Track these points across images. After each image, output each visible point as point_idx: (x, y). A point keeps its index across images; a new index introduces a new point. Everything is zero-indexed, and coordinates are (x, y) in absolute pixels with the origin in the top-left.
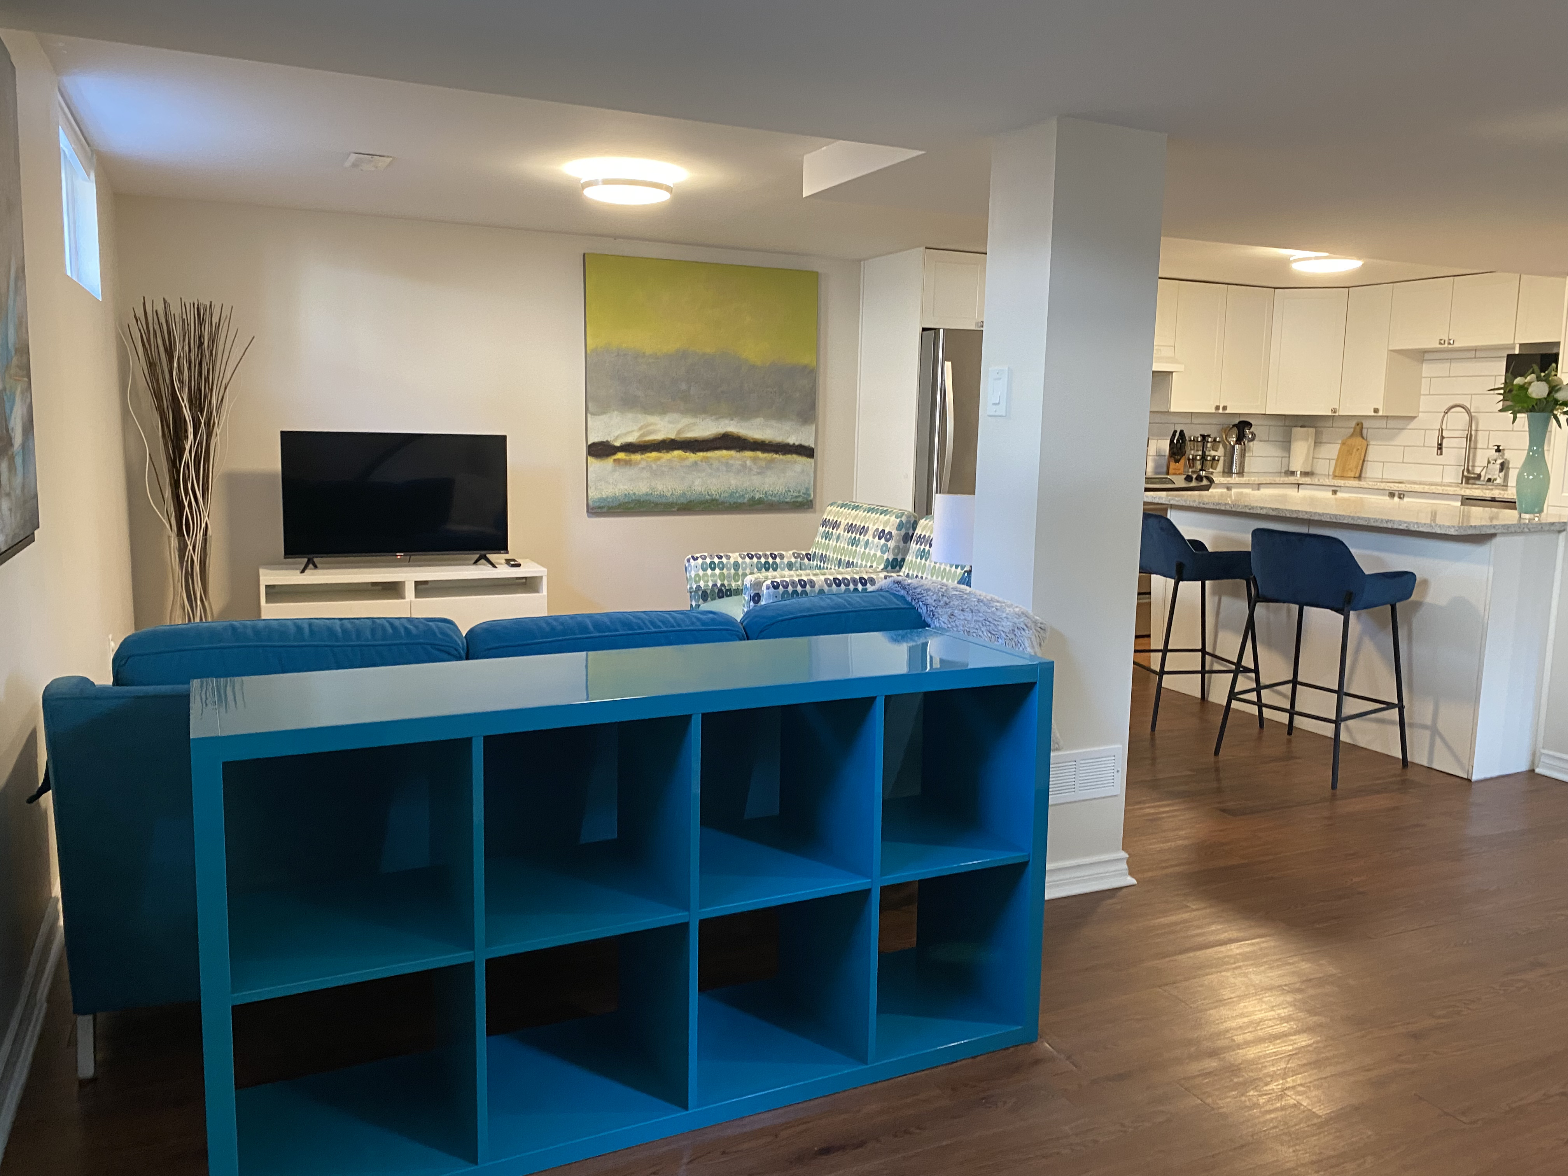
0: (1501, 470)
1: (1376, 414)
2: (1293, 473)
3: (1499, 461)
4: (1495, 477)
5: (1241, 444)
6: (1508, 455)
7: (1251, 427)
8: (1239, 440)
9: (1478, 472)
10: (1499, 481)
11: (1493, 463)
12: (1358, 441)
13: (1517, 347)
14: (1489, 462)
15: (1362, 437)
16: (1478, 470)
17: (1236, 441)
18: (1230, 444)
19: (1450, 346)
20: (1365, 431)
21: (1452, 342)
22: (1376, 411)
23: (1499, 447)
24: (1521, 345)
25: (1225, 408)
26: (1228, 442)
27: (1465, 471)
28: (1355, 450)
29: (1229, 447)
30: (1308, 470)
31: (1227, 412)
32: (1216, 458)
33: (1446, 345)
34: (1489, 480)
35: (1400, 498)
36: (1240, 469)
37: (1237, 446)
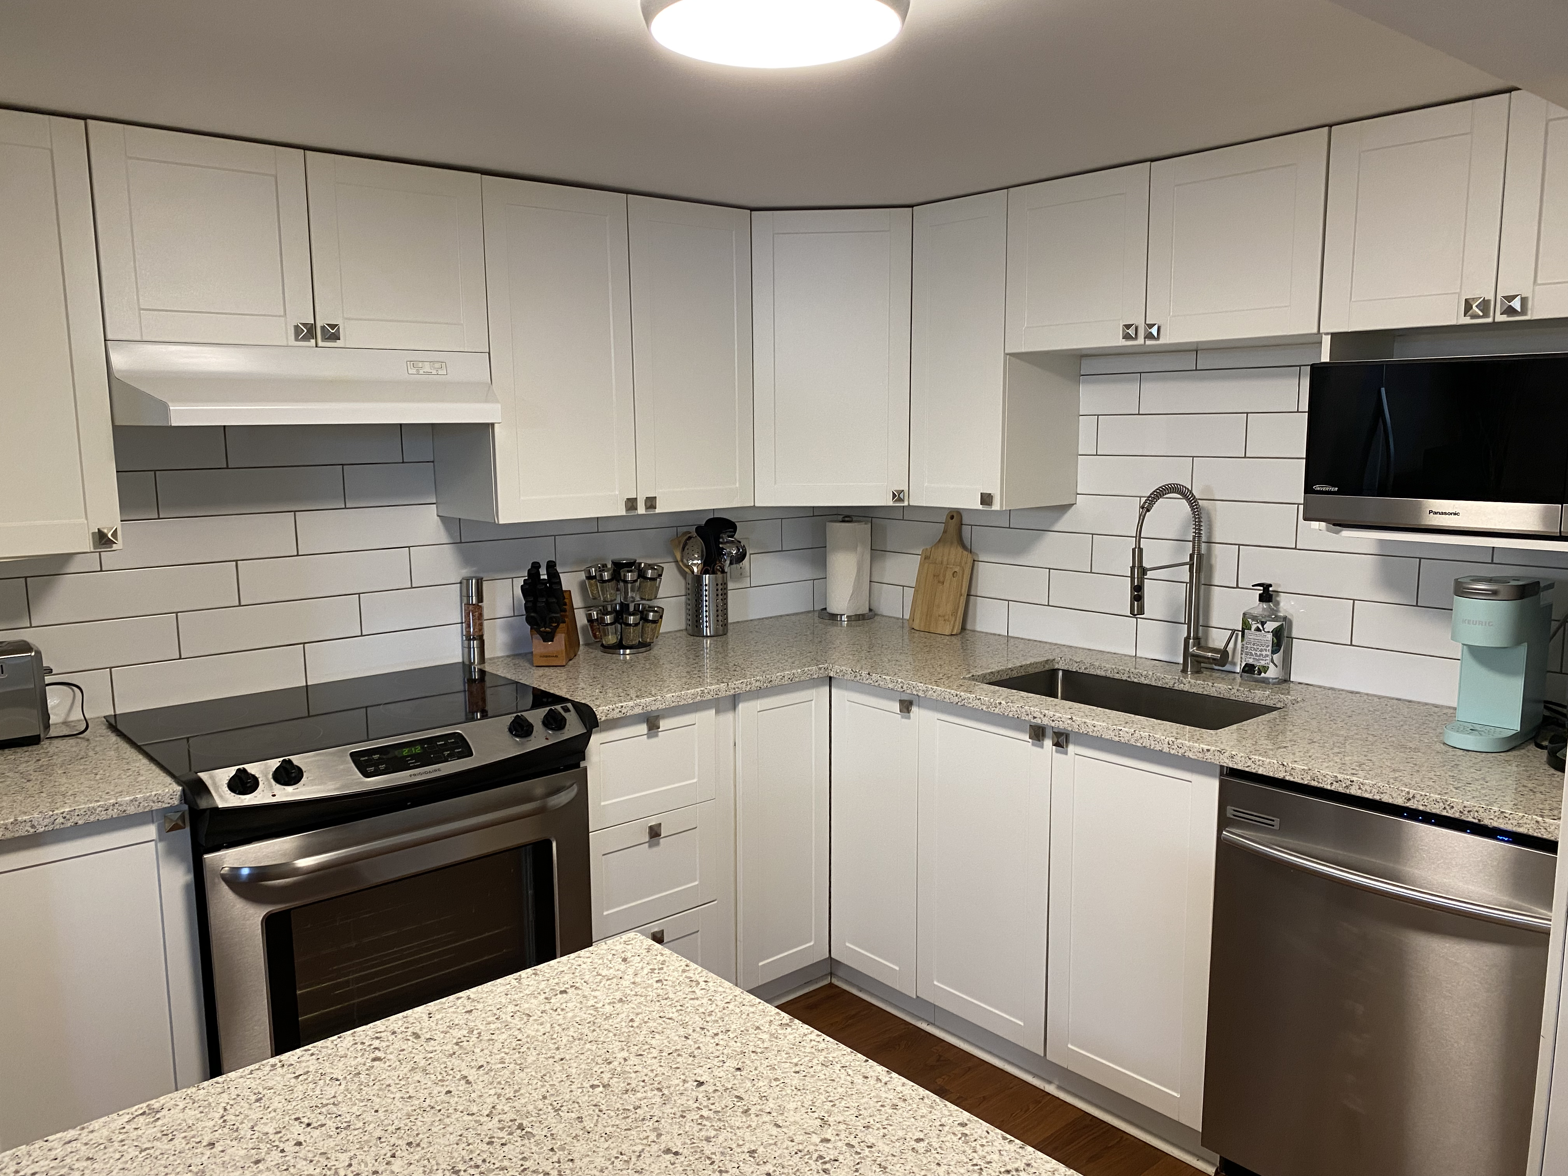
0: (1276, 647)
1: (986, 508)
2: (834, 617)
3: (1271, 626)
4: (1263, 663)
5: (714, 573)
6: (1287, 605)
7: (735, 531)
8: (711, 564)
9: (1221, 646)
10: (1272, 673)
11: (1258, 629)
12: (954, 553)
13: (1326, 341)
14: (1246, 626)
15: (964, 547)
16: (1218, 639)
17: (705, 563)
18: (693, 572)
19: (1148, 342)
20: (966, 530)
21: (1154, 331)
22: (986, 499)
23: (1266, 587)
24: (1333, 335)
25: (651, 503)
26: (688, 566)
27: (1191, 641)
28: (949, 574)
29: (689, 577)
30: (864, 610)
31: (657, 511)
32: (651, 616)
33: (1141, 341)
34: (1249, 669)
35: (1057, 744)
36: (716, 630)
37: (706, 578)
